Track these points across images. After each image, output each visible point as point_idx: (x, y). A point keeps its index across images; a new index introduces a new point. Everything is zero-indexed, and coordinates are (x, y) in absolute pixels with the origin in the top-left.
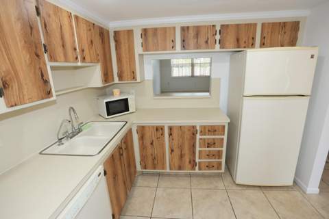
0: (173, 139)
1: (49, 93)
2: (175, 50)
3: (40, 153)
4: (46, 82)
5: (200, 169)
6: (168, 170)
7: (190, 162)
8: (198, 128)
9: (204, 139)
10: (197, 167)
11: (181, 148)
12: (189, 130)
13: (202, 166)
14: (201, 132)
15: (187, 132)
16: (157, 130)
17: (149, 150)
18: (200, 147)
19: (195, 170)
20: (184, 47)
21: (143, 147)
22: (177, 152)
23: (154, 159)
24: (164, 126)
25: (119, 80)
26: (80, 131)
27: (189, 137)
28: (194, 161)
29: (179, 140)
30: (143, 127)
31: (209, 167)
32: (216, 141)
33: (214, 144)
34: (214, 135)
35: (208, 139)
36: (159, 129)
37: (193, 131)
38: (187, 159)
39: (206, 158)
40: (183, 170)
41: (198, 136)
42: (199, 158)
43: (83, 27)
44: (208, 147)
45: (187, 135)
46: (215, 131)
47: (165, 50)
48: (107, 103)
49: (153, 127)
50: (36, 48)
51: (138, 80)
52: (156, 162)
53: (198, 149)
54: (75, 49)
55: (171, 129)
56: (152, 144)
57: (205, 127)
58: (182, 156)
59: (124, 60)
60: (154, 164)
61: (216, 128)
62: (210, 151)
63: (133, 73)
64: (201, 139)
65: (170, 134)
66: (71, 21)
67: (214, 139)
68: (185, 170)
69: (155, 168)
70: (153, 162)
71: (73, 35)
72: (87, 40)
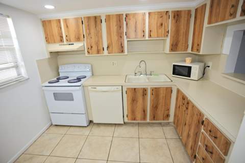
1: (123, 51)
4: (122, 47)
11: (190, 126)
14: (205, 126)
15: (195, 115)
29: (190, 118)
48: (174, 66)
50: (121, 34)
51: (201, 52)
55: (188, 102)
58: (188, 136)
63: (198, 45)
66: (144, 17)
71: (144, 24)
72: (157, 23)
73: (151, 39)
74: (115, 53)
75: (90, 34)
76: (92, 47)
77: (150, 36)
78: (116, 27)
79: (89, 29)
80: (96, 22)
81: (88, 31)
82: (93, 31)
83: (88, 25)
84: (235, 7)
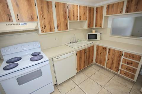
0: (110, 55)
1: (67, 29)
2: (122, 13)
3: (65, 45)
4: (67, 26)
5: (120, 73)
6: (105, 67)
7: (116, 68)
8: (123, 53)
9: (126, 60)
10: (119, 72)
11: (113, 59)
12: (118, 53)
13: (122, 72)
14: (125, 55)
15: (117, 53)
16: (104, 49)
17: (99, 56)
18: (123, 62)
19: (118, 72)
20: (127, 11)
21: (97, 54)
22: (110, 61)
23: (100, 60)
24: (107, 48)
25: (96, 27)
26: (77, 42)
27: (117, 56)
28: (118, 68)
29: (112, 56)
30: (99, 46)
31: (126, 74)
32: (133, 63)
33: (132, 64)
34: (132, 59)
35: (128, 60)
36: (105, 48)
37: (120, 54)
38: (115, 65)
39: (125, 69)
40: (112, 69)
41: (123, 57)
42: (121, 68)
43: (82, 8)
44: (127, 64)
45: (117, 55)
46: (134, 57)
47: (117, 14)
48: (89, 35)
49: (102, 47)
50: (66, 17)
51: (103, 27)
52: (101, 62)
53: (121, 63)
54: (77, 16)
55: (109, 49)
56: (101, 54)
57: (127, 53)
58: (112, 63)
59: (98, 19)
60: (100, 62)
61: (134, 56)
62: (128, 67)
63: (101, 24)
64: (124, 59)
65: (109, 52)
66: (77, 8)
67: (132, 61)
68: (113, 70)
69: (100, 64)
70: (100, 61)
71: (78, 12)
72: (83, 13)
73: (81, 21)
74: (63, 30)
75: (43, 15)
76: (45, 26)
77: (80, 19)
78: (63, 12)
79: (42, 11)
80: (48, 6)
81: (41, 13)
82: (46, 13)
83: (42, 8)
84: (122, 9)
